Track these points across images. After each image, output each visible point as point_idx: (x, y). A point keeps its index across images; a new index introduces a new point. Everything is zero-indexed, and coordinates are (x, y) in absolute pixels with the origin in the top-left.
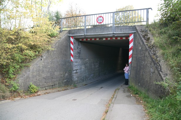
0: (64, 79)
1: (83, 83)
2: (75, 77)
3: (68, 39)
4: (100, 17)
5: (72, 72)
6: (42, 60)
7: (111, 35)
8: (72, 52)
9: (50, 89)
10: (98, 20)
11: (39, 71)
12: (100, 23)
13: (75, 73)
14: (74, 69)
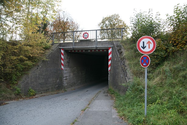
0: (56, 85)
1: (72, 88)
2: (65, 83)
3: (59, 51)
4: (86, 33)
5: (62, 79)
6: (38, 68)
7: (95, 48)
8: (62, 62)
9: (45, 93)
10: (84, 36)
11: (36, 78)
12: (86, 38)
13: (65, 79)
14: (64, 76)
